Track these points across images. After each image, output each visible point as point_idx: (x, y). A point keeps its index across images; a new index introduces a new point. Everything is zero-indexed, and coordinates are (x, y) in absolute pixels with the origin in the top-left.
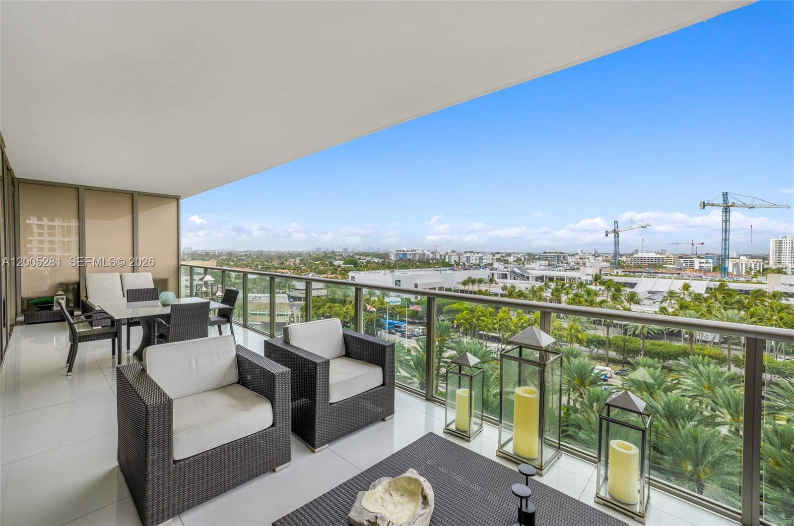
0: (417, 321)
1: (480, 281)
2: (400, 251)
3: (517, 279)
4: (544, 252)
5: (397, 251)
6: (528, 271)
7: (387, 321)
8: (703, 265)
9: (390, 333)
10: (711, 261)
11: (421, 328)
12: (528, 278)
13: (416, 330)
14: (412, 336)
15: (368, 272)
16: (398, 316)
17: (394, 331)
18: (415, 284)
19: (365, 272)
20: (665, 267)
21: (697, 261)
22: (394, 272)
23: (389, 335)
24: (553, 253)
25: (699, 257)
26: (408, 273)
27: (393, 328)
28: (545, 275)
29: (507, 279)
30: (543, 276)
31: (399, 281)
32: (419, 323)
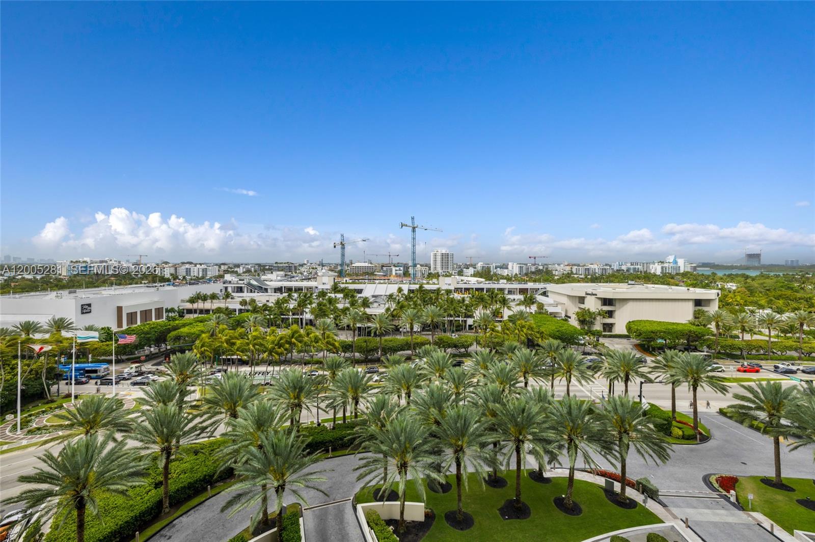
0: (124, 357)
1: (214, 297)
2: (77, 262)
3: (254, 292)
4: (276, 263)
5: (72, 262)
6: (265, 282)
7: (74, 366)
8: (397, 272)
9: (78, 383)
10: (402, 268)
11: (134, 366)
12: (266, 290)
13: (126, 370)
14: (120, 381)
15: (17, 296)
16: (90, 356)
17: (84, 380)
18: (118, 307)
19: (11, 296)
20: (376, 275)
21: (394, 269)
22: (75, 292)
23: (78, 386)
24: (285, 263)
25: (395, 266)
26: (103, 292)
27: (81, 374)
28: (283, 286)
29: (243, 292)
30: (282, 287)
31: (89, 305)
32: (128, 360)
